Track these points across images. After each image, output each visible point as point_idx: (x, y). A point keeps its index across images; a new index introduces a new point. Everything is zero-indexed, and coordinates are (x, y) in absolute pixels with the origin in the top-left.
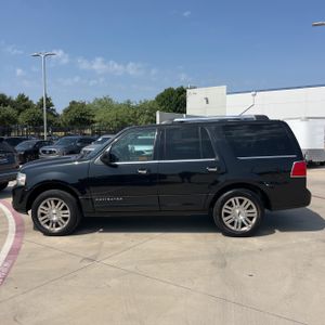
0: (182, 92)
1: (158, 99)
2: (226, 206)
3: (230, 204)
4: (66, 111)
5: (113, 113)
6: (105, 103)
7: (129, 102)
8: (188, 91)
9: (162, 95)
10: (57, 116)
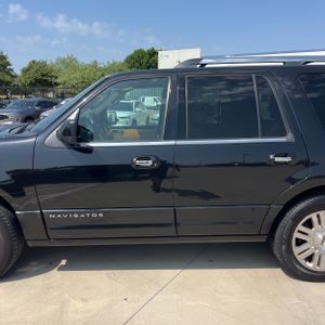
0: (153, 54)
1: (127, 60)
2: (300, 227)
3: (309, 224)
4: (25, 71)
5: (78, 75)
6: (70, 63)
7: (96, 62)
8: (160, 53)
9: (132, 57)
10: (15, 76)
